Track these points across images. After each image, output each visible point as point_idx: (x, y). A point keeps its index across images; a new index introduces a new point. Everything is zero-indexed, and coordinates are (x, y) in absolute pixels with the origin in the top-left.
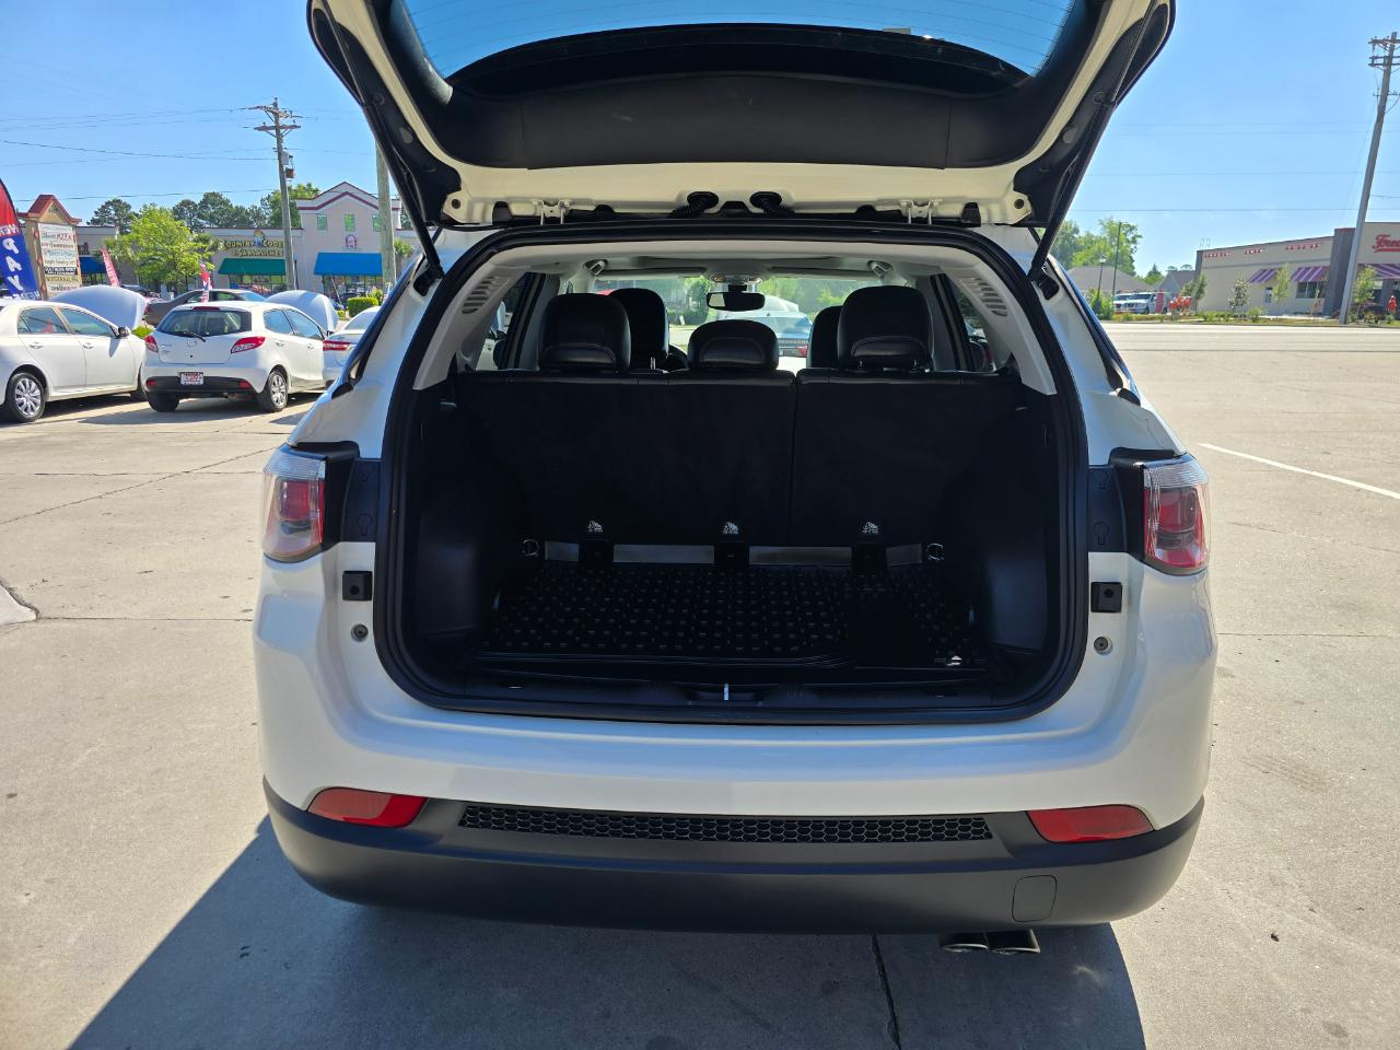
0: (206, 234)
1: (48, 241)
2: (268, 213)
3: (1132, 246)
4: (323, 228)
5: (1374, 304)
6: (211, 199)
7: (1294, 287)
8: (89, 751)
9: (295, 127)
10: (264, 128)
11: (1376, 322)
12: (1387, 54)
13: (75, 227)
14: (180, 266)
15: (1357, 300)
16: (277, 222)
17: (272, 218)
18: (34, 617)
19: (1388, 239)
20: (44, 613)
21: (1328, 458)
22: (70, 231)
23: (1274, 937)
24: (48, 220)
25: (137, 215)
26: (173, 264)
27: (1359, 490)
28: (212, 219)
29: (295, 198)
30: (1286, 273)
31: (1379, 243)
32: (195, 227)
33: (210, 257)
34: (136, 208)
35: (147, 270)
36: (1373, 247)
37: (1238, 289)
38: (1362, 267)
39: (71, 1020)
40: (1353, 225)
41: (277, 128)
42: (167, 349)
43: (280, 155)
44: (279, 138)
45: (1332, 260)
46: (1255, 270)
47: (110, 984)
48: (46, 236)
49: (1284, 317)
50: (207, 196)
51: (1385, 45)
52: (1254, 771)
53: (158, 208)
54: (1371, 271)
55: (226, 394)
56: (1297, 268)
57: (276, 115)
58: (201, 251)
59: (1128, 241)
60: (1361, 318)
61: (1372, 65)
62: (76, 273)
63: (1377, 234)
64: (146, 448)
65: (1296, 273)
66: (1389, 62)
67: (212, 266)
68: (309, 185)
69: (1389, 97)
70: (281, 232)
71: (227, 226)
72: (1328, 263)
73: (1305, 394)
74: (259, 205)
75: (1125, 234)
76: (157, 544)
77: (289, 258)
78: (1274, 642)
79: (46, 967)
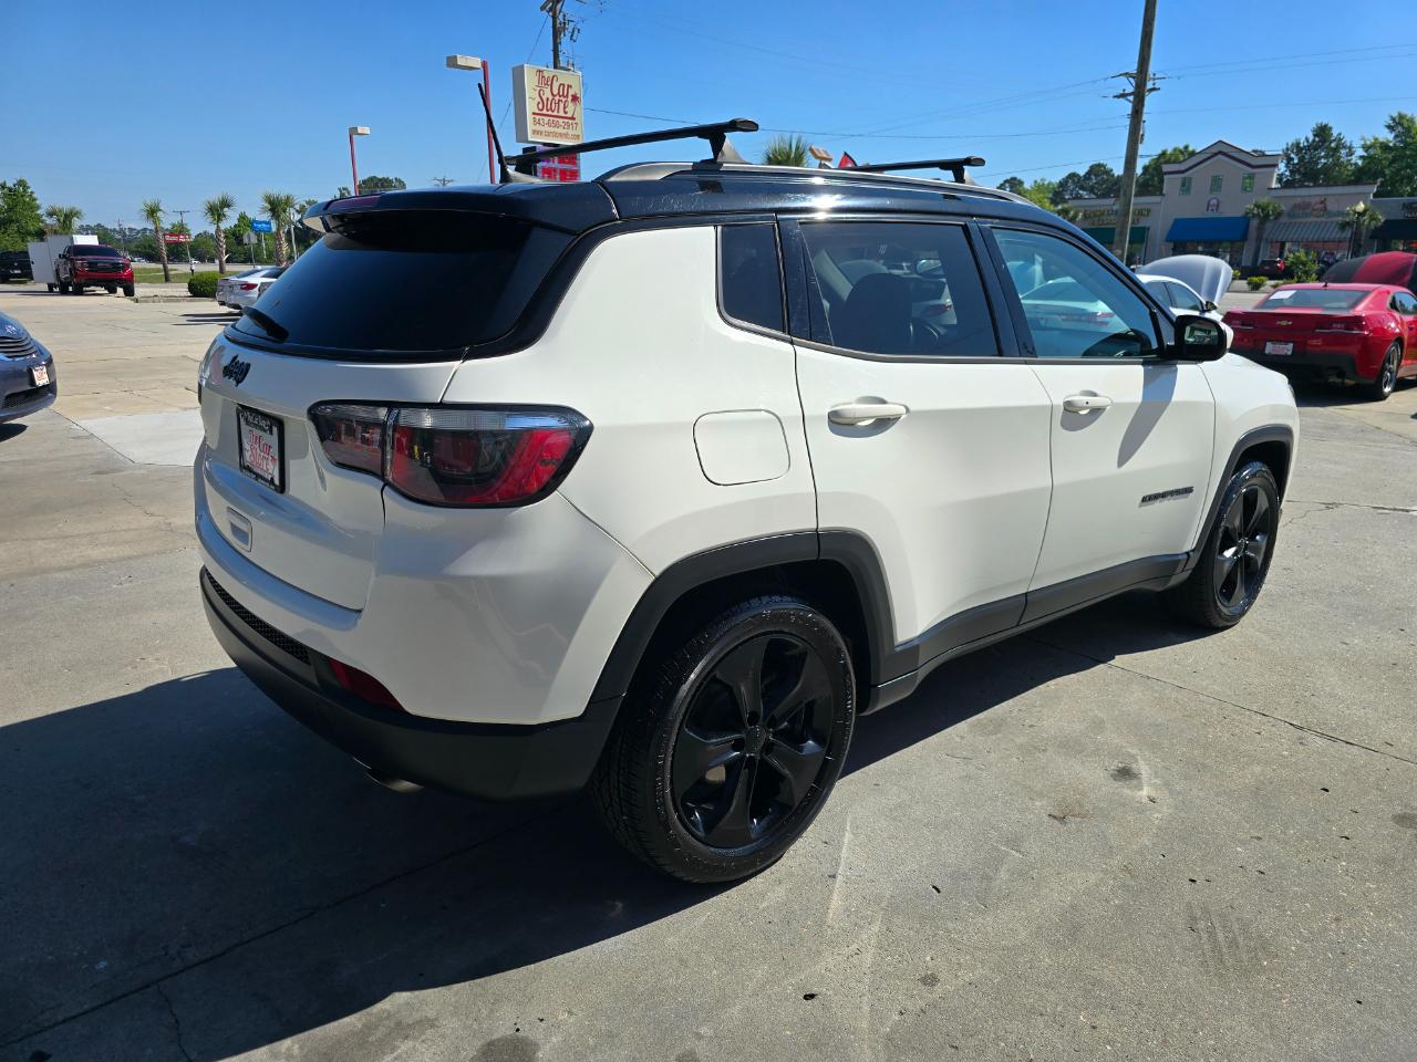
4: (1186, 192)
10: (1122, 95)
29: (1168, 162)
68: (1187, 146)
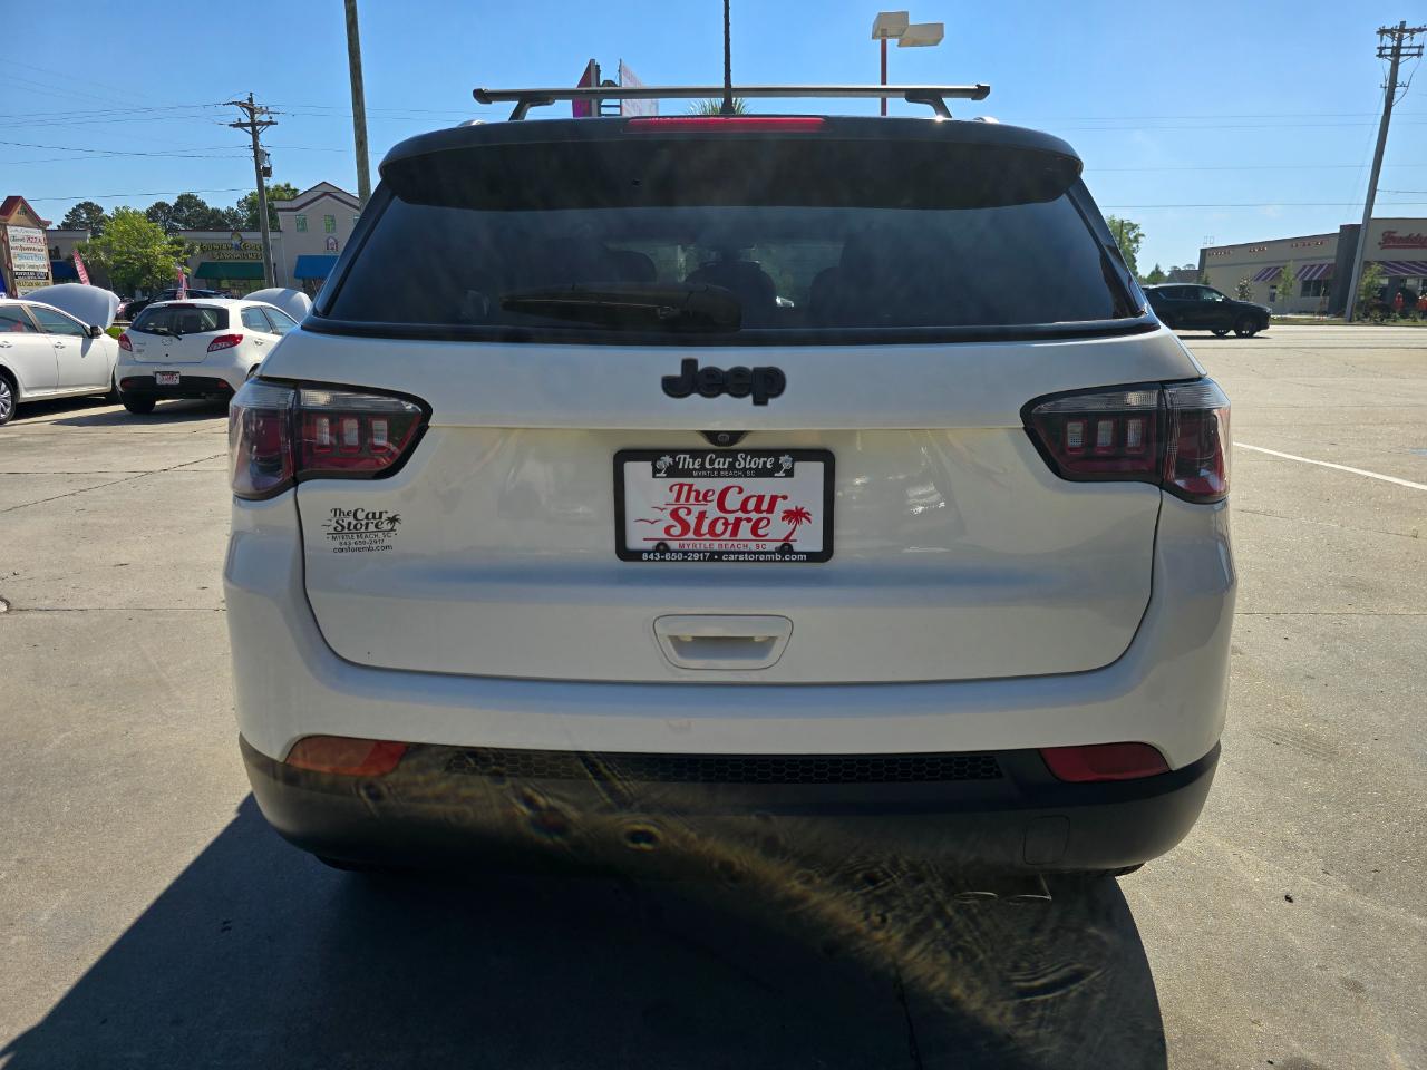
0: (181, 236)
1: (18, 244)
2: (244, 214)
3: (1135, 246)
4: (304, 229)
5: (1380, 302)
6: (187, 201)
7: (1298, 285)
8: (63, 736)
9: (271, 123)
10: (240, 125)
11: (1382, 320)
12: (1395, 44)
13: (45, 231)
14: (155, 269)
15: (1362, 298)
16: (255, 224)
17: (249, 220)
18: (5, 609)
19: (1395, 235)
20: (15, 605)
21: (1334, 448)
22: (38, 234)
23: (1288, 899)
24: (17, 223)
25: (109, 218)
26: (147, 268)
27: (1367, 478)
28: (186, 222)
29: (273, 198)
30: (1291, 271)
31: (1385, 240)
32: (170, 230)
33: (185, 259)
34: (108, 212)
35: (120, 274)
36: (1380, 244)
37: (1242, 287)
38: (1368, 264)
39: (44, 994)
40: (1359, 221)
41: (253, 124)
42: (140, 347)
43: (256, 152)
44: (255, 135)
45: (1337, 258)
46: (1259, 269)
47: (85, 959)
48: (15, 239)
49: (1288, 316)
50: (181, 198)
51: (1393, 35)
52: (1264, 742)
53: (131, 210)
54: (1376, 268)
55: (203, 394)
56: (1301, 267)
57: (252, 111)
58: (176, 254)
59: (1130, 240)
60: (1366, 316)
61: (1380, 55)
62: (47, 278)
63: (1384, 230)
64: (121, 448)
65: (1300, 272)
66: (1396, 53)
67: (188, 270)
68: (288, 185)
69: (1397, 89)
70: (259, 235)
71: (204, 228)
72: (1333, 261)
73: (1310, 388)
74: (236, 208)
75: (1127, 233)
76: (132, 538)
77: (268, 259)
78: (1283, 621)
79: (18, 944)
